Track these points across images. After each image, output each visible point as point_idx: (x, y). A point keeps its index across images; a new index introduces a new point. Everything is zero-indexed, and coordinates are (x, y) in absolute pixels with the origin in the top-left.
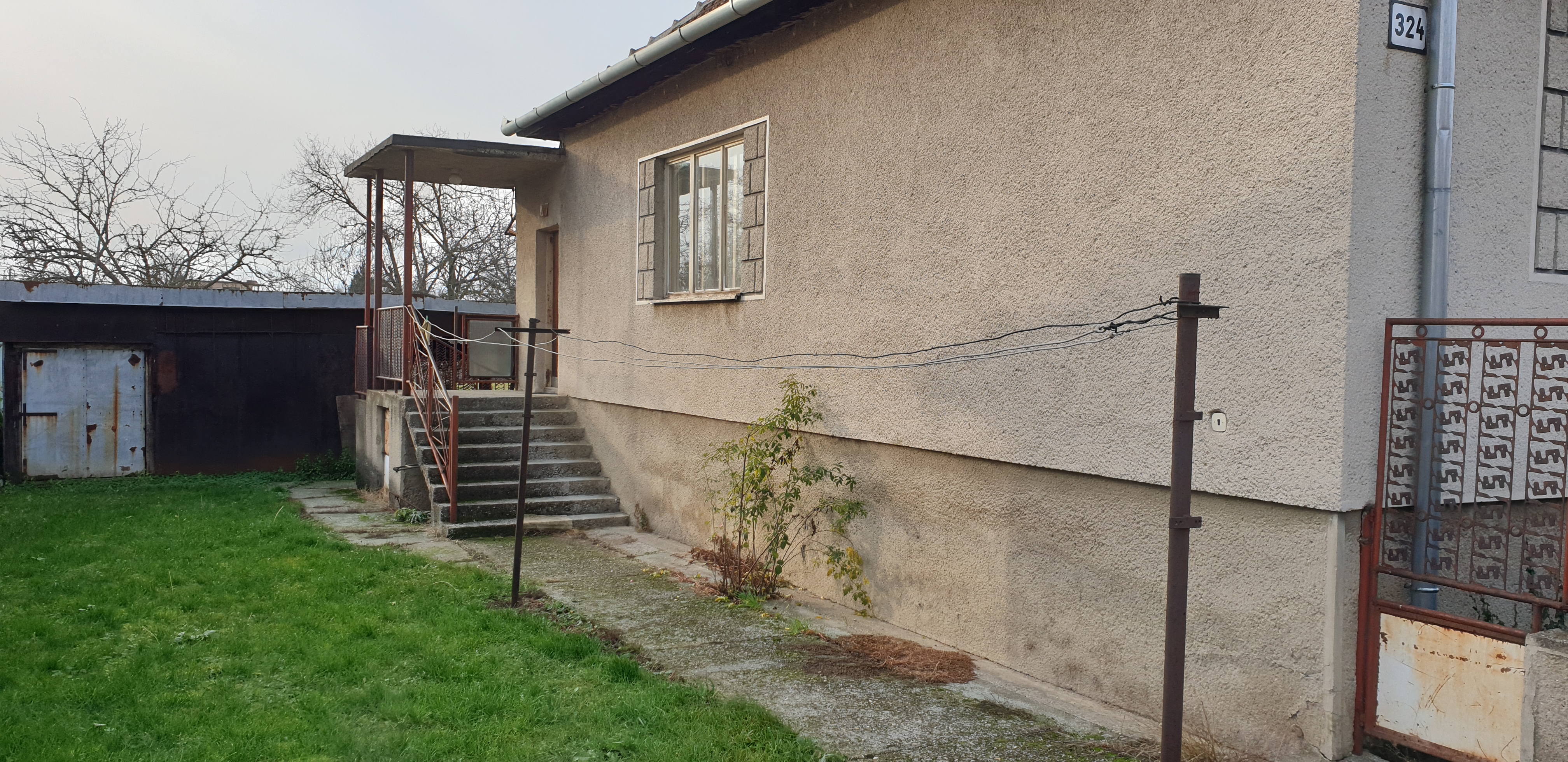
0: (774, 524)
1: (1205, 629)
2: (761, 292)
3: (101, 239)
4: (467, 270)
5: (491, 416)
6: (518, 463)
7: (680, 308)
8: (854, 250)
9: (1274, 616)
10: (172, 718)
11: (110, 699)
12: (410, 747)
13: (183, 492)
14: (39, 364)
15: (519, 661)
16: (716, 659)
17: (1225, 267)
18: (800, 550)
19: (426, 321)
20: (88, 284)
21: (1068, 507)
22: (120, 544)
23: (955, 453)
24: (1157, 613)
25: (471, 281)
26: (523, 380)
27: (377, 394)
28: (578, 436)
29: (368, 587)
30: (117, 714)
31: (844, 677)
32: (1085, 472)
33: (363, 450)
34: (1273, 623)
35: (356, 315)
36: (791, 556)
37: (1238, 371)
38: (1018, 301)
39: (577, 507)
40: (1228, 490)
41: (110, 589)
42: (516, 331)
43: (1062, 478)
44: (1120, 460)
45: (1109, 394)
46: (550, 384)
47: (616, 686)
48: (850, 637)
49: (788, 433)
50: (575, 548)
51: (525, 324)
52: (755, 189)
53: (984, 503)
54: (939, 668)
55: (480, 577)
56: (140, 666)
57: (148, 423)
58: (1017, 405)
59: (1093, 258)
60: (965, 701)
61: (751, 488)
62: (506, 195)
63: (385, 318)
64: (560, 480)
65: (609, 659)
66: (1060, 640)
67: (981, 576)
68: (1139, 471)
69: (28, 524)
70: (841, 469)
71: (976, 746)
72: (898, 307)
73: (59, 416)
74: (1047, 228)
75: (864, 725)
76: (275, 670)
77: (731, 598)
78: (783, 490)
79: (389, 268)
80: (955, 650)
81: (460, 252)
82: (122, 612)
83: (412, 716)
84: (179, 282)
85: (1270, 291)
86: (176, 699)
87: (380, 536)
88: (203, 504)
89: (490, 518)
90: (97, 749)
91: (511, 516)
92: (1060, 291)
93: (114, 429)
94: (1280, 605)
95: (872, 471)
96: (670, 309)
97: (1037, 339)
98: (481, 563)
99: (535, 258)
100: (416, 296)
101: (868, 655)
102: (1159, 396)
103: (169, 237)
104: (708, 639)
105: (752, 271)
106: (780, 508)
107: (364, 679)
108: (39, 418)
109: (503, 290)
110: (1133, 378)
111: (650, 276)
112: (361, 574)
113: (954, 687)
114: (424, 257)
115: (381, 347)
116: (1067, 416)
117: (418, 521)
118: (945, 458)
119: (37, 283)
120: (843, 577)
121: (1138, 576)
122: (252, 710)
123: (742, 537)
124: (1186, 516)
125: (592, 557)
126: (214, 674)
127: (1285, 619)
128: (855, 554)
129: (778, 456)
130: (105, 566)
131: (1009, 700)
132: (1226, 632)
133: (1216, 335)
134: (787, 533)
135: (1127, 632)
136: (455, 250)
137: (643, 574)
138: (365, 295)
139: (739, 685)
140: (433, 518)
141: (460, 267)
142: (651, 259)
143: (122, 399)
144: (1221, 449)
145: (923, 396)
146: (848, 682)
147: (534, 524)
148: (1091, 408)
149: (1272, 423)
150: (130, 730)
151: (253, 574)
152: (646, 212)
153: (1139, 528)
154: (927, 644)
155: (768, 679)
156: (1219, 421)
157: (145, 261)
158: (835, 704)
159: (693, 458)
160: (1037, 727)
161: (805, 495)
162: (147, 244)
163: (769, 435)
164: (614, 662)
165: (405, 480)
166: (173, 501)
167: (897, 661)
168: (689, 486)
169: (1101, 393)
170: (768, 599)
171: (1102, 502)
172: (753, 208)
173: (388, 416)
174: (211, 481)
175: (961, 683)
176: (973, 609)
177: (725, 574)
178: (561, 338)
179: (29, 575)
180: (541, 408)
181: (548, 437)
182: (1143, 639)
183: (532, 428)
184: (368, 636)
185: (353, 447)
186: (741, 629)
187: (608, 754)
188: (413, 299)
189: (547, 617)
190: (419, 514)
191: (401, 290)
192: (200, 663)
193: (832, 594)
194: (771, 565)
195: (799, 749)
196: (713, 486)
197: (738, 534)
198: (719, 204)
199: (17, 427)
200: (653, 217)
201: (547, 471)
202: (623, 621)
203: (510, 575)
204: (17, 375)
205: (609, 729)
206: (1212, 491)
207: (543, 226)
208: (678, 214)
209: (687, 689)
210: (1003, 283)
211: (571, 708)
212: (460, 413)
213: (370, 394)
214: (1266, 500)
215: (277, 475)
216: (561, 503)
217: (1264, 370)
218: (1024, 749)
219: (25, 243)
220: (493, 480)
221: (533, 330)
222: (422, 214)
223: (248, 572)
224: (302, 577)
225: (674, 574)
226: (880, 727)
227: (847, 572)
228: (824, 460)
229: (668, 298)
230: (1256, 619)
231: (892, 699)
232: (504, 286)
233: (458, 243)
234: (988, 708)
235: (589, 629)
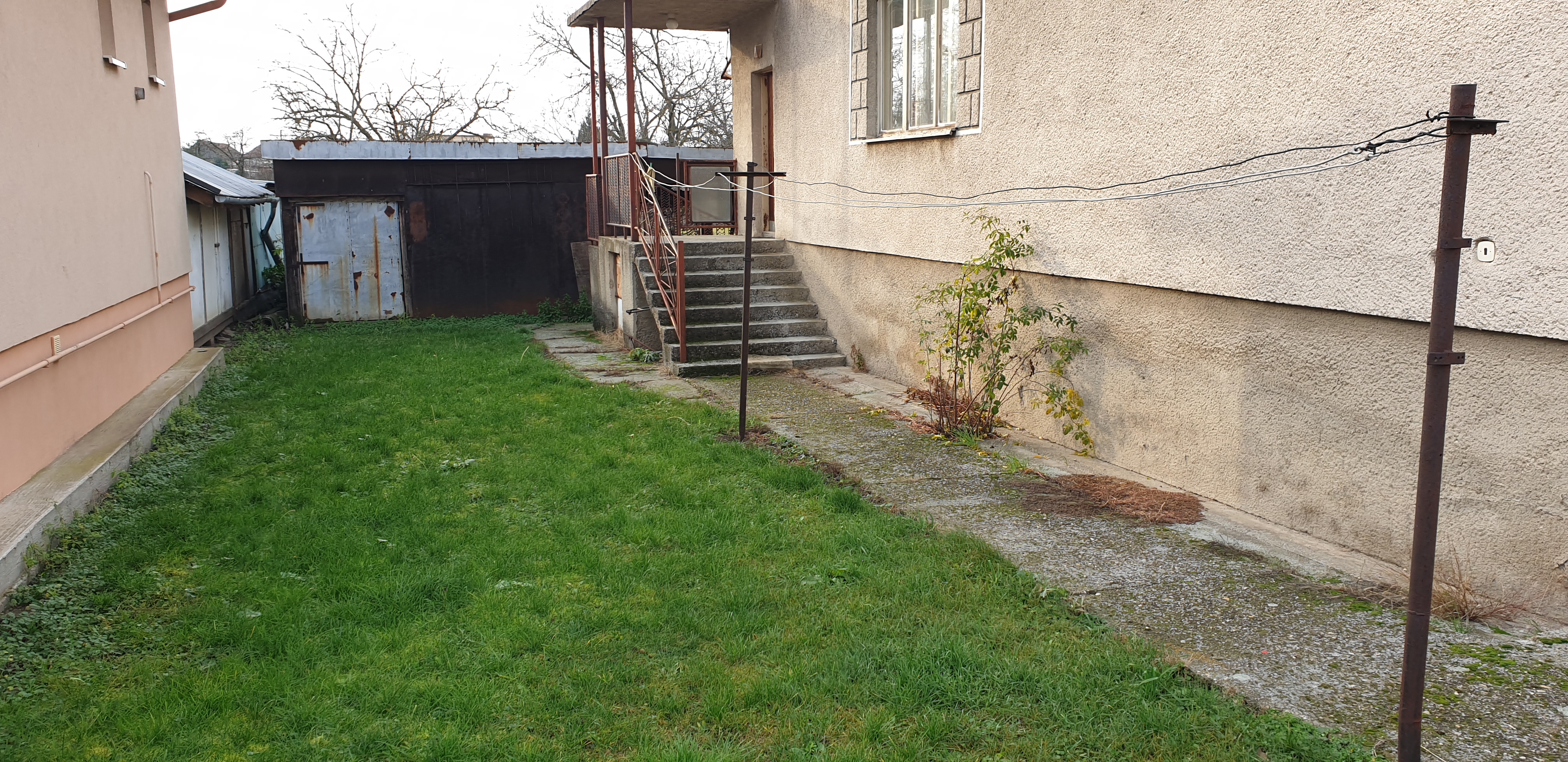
0: (990, 365)
1: (1459, 473)
2: (978, 126)
3: (355, 98)
4: (686, 117)
5: (714, 260)
6: (741, 306)
7: (894, 146)
8: (1078, 76)
9: (1542, 460)
10: (444, 536)
11: (389, 518)
12: (651, 568)
13: (439, 334)
14: (310, 217)
15: (747, 491)
16: (934, 494)
17: (1502, 78)
18: (1017, 391)
19: (650, 168)
20: (346, 141)
21: (1309, 345)
22: (388, 380)
23: (1186, 290)
24: (1405, 455)
25: (690, 128)
26: (742, 224)
27: (607, 240)
28: (795, 279)
29: (608, 422)
30: (396, 532)
31: (1064, 515)
32: (1330, 307)
33: (598, 294)
34: (1540, 467)
35: (584, 165)
36: (1008, 397)
37: (1511, 194)
38: (1259, 125)
39: (796, 348)
40: (1493, 325)
41: (383, 421)
42: (734, 175)
43: (1303, 314)
44: (1370, 294)
45: (1359, 224)
46: (767, 228)
47: (839, 516)
48: (1070, 477)
49: (1003, 271)
50: (796, 387)
51: (743, 168)
52: (971, 16)
53: (1217, 342)
54: (1165, 509)
55: (709, 413)
56: (412, 489)
57: (405, 270)
58: (1256, 238)
59: (1345, 74)
60: (1191, 541)
61: (966, 330)
62: (721, 40)
63: (611, 165)
64: (780, 322)
65: (830, 491)
66: (1296, 483)
67: (1211, 417)
68: (1391, 306)
69: (311, 362)
70: (1061, 309)
71: (1203, 586)
72: (1126, 136)
73: (330, 263)
74: (1294, 43)
75: (1086, 562)
76: (528, 496)
77: (948, 436)
78: (999, 330)
79: (613, 117)
80: (1182, 491)
81: (679, 99)
82: (394, 442)
83: (653, 539)
84: (423, 137)
85: (1555, 103)
86: (444, 520)
87: (616, 374)
88: (457, 345)
89: (716, 358)
90: (382, 562)
91: (736, 357)
92: (1307, 113)
93: (377, 276)
94: (1550, 449)
95: (1094, 311)
96: (883, 147)
97: (1281, 164)
98: (710, 400)
99: (750, 101)
100: (640, 144)
101: (1088, 494)
102: (1416, 224)
103: (412, 94)
104: (926, 475)
105: (968, 104)
106: (996, 349)
107: (608, 506)
108: (313, 266)
109: (720, 136)
110: (1387, 206)
111: (863, 114)
112: (601, 409)
113: (1182, 528)
114: (645, 105)
115: (610, 195)
116: (1311, 248)
117: (651, 361)
118: (1175, 295)
119: (303, 142)
120: (1062, 418)
121: (1385, 417)
122: (510, 531)
123: (958, 378)
124: (1447, 351)
125: (812, 395)
126: (475, 499)
127: (1555, 463)
128: (1075, 395)
129: (994, 296)
130: (377, 400)
131: (1239, 542)
132: (1484, 476)
133: (1488, 155)
134: (1004, 374)
135: (1370, 474)
136: (674, 97)
137: (861, 412)
138: (592, 144)
139: (958, 519)
140: (664, 357)
141: (679, 114)
142: (864, 97)
143: (381, 248)
144: (1487, 280)
145: (1152, 230)
146: (1070, 520)
147: (757, 364)
148: (1339, 238)
149: (1550, 251)
150: (408, 546)
151: (504, 408)
152: (859, 48)
153: (1388, 366)
154: (1151, 484)
155: (986, 515)
156: (1486, 250)
157: (393, 117)
158: (1055, 541)
159: (906, 300)
160: (1269, 569)
161: (1023, 336)
162: (393, 102)
163: (985, 274)
164: (836, 494)
165: (637, 323)
166: (431, 342)
167: (1120, 501)
168: (904, 327)
169: (1350, 223)
170: (984, 438)
171: (1348, 339)
172: (970, 36)
173: (619, 262)
174: (462, 323)
175: (1188, 524)
176: (1202, 451)
177: (941, 414)
178: (777, 181)
179: (316, 407)
180: (759, 253)
181: (767, 280)
182: (1388, 482)
183: (752, 272)
184: (610, 465)
185: (589, 292)
186: (958, 466)
187: (834, 579)
188: (637, 147)
189: (772, 451)
190: (651, 354)
191: (625, 138)
192: (463, 489)
193: (1051, 435)
194: (987, 405)
195: (1020, 581)
196: (928, 328)
197: (953, 374)
198: (934, 35)
199: (297, 275)
200: (866, 52)
201: (767, 313)
202: (843, 456)
203: (737, 412)
204: (294, 228)
205: (833, 556)
206: (1473, 326)
207: (758, 68)
208: (891, 48)
209: (906, 522)
210: (1243, 105)
211: (798, 535)
212: (685, 257)
213: (601, 240)
214: (1538, 335)
215: (521, 318)
216: (781, 344)
217: (1545, 192)
218: (1254, 590)
219: (292, 104)
220: (718, 322)
221: (751, 174)
222: (641, 62)
223: (500, 407)
224: (548, 412)
225: (891, 413)
226: (1102, 565)
227: (1068, 412)
228: (1043, 299)
229: (881, 136)
230: (1520, 463)
231: (1114, 538)
232: (721, 132)
233: (676, 90)
234: (1216, 548)
235: (812, 463)
